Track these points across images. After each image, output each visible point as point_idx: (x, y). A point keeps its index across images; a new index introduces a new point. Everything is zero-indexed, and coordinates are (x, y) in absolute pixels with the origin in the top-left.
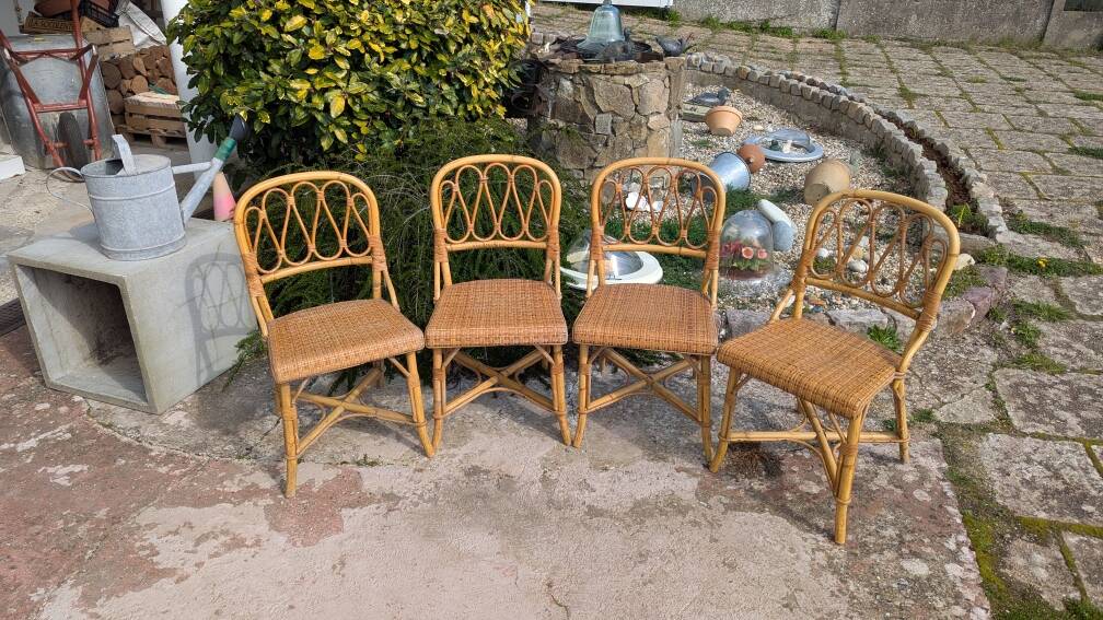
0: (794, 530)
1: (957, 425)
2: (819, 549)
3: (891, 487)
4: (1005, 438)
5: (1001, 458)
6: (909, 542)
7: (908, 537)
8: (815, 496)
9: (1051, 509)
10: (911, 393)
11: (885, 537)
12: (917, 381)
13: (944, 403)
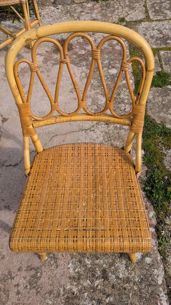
0: (75, 67)
1: (132, 21)
2: (83, 72)
3: (109, 47)
4: (147, 23)
5: (145, 30)
6: (112, 64)
7: (112, 62)
8: (83, 55)
9: (158, 44)
10: (118, 13)
11: (104, 64)
12: (121, 7)
13: (129, 14)
